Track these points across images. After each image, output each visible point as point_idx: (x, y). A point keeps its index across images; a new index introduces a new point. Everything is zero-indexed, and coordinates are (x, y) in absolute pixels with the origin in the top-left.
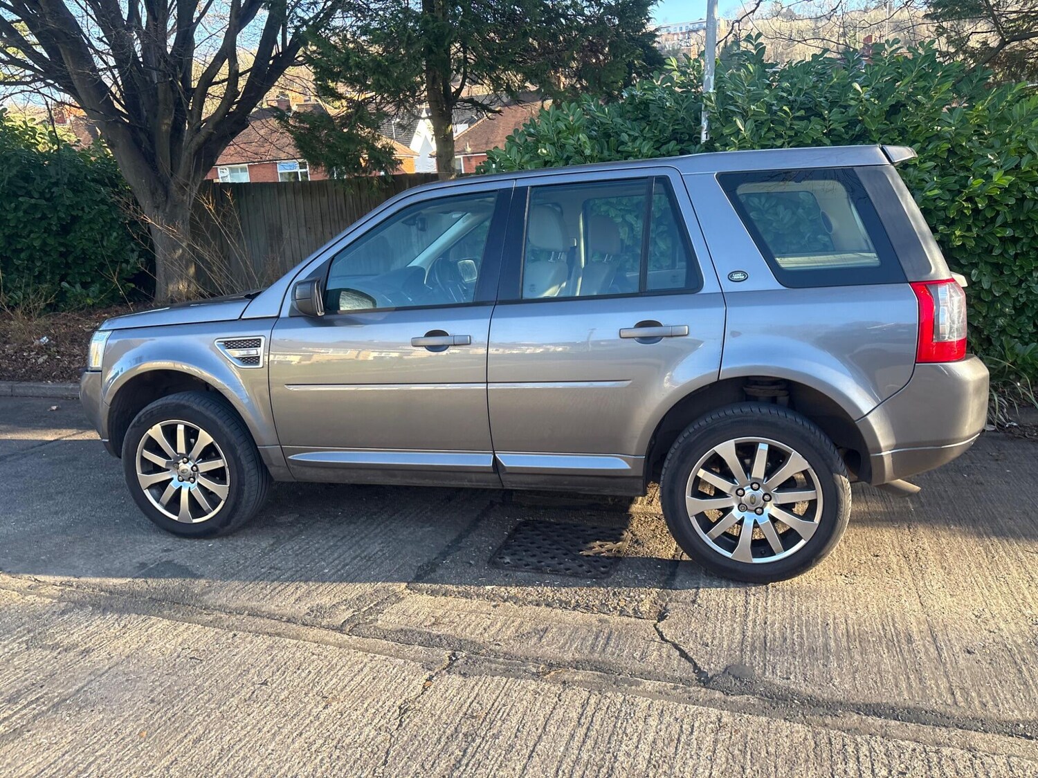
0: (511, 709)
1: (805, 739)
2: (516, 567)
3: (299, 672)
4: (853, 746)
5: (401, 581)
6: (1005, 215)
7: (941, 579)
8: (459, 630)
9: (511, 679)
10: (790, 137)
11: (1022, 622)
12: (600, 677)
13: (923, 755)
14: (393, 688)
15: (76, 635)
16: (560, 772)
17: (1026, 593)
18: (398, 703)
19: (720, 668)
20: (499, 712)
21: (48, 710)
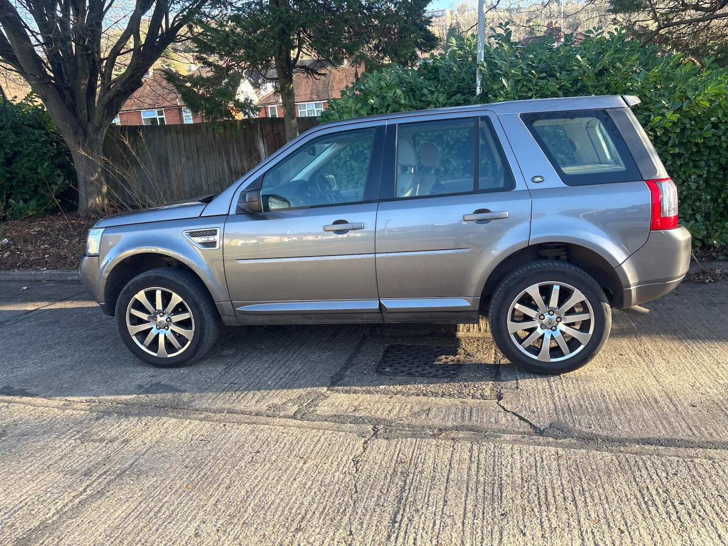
0: (425, 457)
1: (612, 460)
2: (395, 374)
3: (278, 444)
4: (641, 462)
5: (323, 386)
6: (674, 139)
7: (664, 366)
8: (373, 413)
9: (418, 439)
10: (536, 90)
11: (719, 388)
12: (475, 434)
13: (684, 464)
14: (344, 449)
15: (113, 433)
16: (469, 489)
17: (717, 371)
18: (351, 458)
19: (547, 425)
20: (418, 458)
21: (116, 478)
